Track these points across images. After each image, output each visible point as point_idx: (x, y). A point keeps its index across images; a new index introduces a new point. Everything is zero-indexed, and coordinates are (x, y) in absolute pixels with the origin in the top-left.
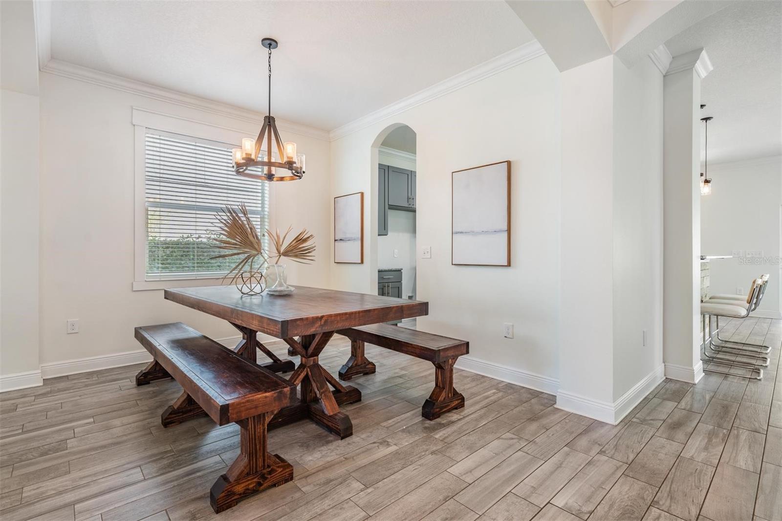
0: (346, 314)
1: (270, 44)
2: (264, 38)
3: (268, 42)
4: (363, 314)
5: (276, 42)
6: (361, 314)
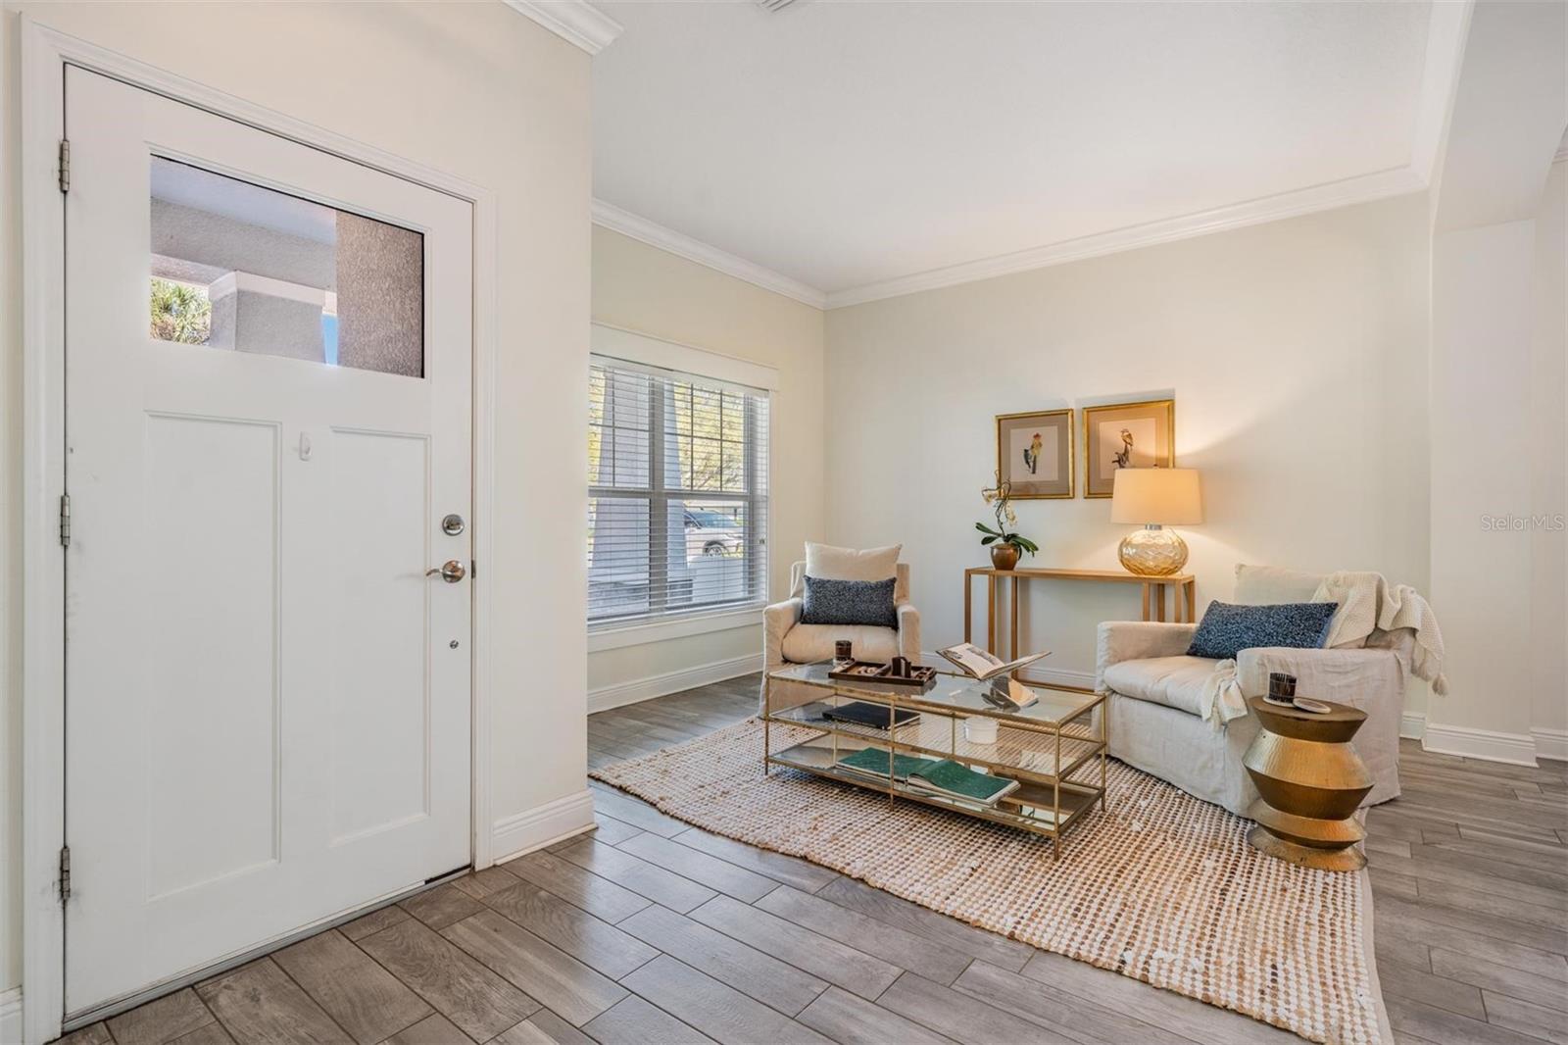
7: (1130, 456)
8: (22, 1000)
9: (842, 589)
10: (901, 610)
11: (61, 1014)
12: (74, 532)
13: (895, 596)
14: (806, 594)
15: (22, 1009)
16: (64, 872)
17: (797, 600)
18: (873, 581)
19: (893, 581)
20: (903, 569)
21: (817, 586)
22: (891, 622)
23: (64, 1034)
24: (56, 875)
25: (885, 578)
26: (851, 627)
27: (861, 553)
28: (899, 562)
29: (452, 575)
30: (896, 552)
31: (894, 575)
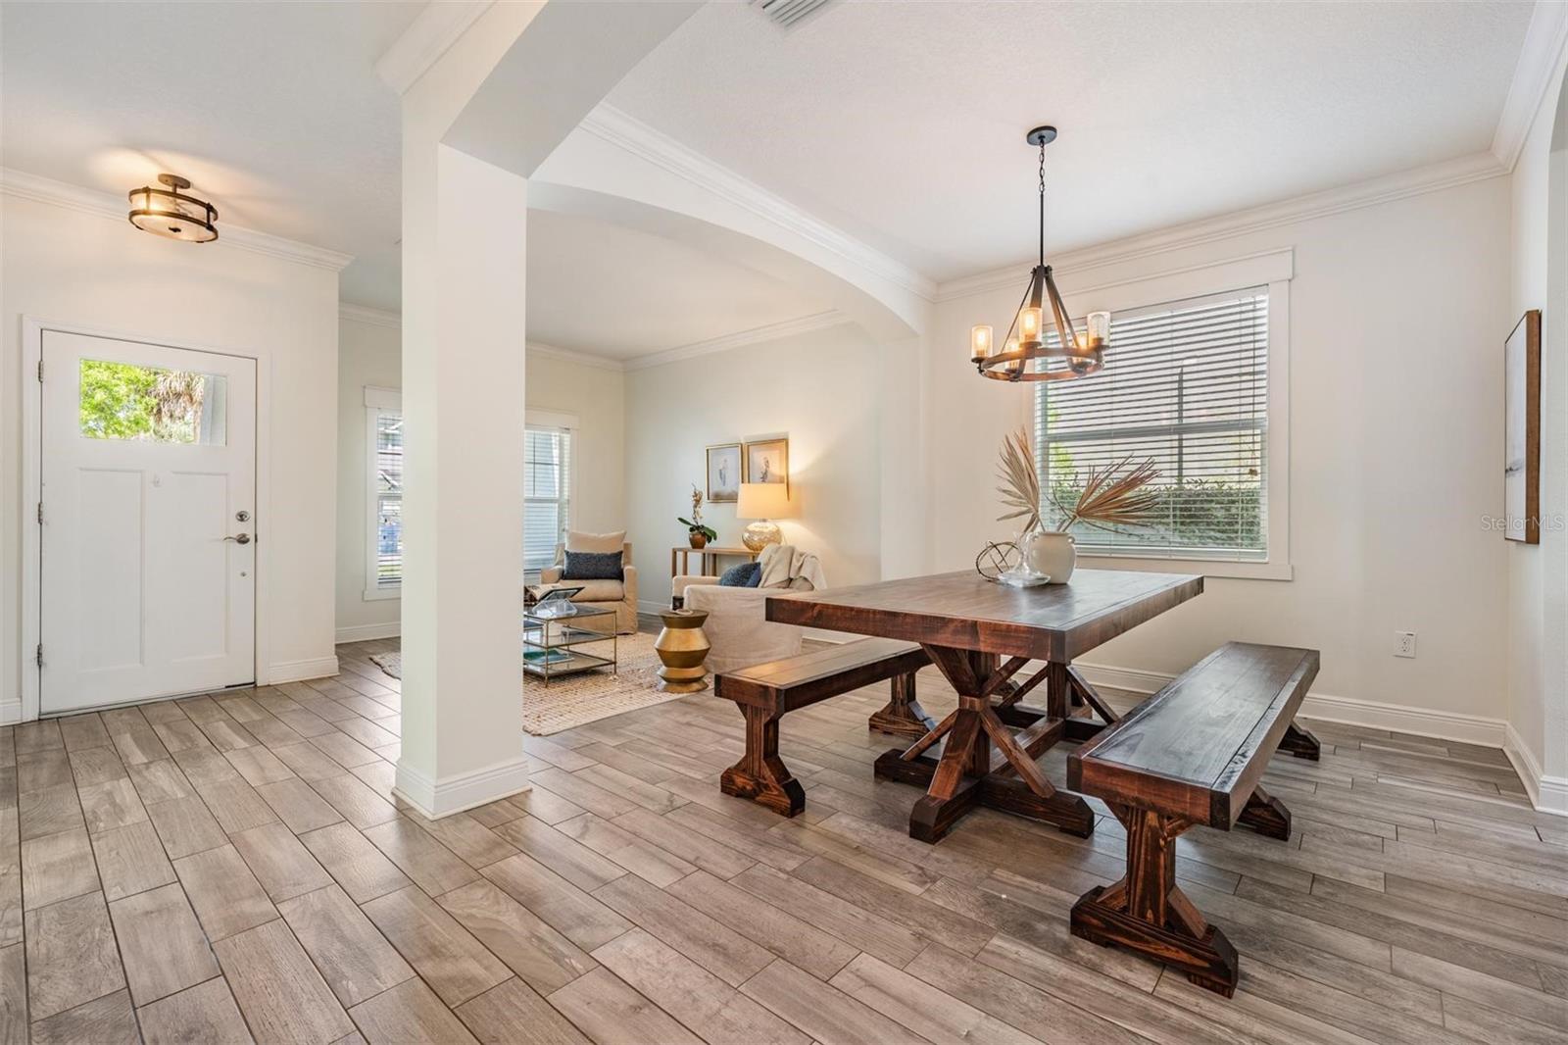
0: (852, 609)
1: (1041, 138)
2: (1029, 131)
3: (1036, 134)
4: (883, 617)
5: (1053, 129)
6: (878, 616)
7: (769, 475)
8: (21, 701)
9: (589, 557)
10: (626, 568)
11: (38, 711)
12: (45, 518)
13: (622, 562)
14: (566, 562)
15: (22, 706)
16: (39, 654)
17: (559, 567)
18: (609, 553)
19: (621, 552)
20: (627, 546)
21: (573, 557)
22: (619, 576)
23: (39, 720)
24: (36, 655)
25: (616, 551)
26: (595, 581)
27: (602, 536)
28: (625, 542)
29: (243, 540)
30: (623, 536)
31: (622, 549)
